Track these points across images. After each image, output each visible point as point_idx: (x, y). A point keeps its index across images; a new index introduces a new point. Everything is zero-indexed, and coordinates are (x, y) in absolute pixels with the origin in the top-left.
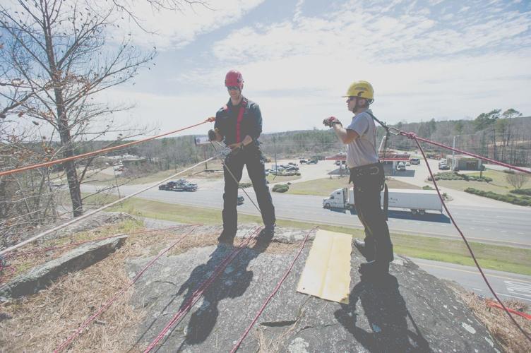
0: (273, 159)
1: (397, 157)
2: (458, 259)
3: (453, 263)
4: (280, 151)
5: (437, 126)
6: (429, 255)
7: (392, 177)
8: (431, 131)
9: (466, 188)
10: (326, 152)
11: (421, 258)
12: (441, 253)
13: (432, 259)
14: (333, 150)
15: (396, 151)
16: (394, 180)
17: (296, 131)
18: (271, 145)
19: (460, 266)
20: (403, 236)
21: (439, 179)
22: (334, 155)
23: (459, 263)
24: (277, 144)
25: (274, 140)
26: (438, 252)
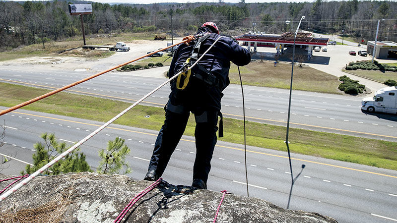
0: (168, 37)
1: (314, 41)
2: (373, 160)
3: (369, 165)
4: (177, 27)
5: (359, 7)
6: (344, 155)
7: (307, 64)
8: (353, 12)
9: (386, 80)
10: (232, 31)
11: (334, 159)
12: (356, 152)
13: (346, 161)
14: (241, 28)
15: (313, 33)
16: (308, 68)
17: (199, 3)
18: (167, 18)
19: (374, 168)
20: (315, 133)
21: (358, 68)
22: (242, 35)
23: (374, 165)
24: (174, 18)
25: (171, 13)
26: (352, 152)
